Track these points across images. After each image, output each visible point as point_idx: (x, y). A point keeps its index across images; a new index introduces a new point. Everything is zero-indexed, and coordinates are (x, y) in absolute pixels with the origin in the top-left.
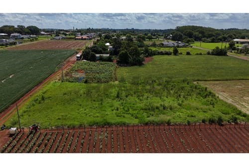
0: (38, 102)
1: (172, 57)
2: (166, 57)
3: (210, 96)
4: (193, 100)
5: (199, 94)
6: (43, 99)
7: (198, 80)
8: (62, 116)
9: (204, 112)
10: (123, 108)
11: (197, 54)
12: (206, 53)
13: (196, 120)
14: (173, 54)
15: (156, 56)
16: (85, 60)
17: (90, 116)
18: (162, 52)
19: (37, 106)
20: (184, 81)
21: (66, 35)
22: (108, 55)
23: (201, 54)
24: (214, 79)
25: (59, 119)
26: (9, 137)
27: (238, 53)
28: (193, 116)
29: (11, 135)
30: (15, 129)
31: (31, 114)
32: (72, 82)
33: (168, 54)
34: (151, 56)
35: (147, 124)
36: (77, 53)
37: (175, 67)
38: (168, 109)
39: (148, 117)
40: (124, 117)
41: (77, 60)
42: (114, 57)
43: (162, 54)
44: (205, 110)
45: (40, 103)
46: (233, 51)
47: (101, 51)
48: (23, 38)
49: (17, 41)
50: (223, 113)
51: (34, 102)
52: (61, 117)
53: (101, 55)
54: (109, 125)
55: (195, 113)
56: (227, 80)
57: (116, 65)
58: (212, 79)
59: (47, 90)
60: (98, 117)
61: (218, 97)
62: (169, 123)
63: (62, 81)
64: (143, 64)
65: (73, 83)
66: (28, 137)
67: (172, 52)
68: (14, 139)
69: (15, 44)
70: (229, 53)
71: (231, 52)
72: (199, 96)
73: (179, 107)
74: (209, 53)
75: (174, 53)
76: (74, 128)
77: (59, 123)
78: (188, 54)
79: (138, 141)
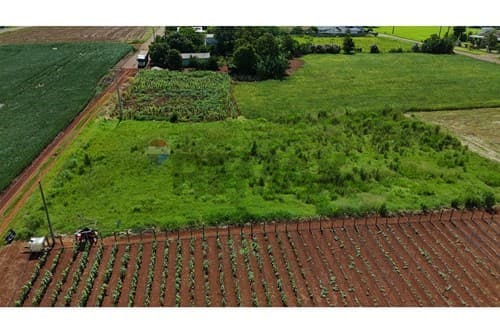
0: (76, 170)
1: (342, 58)
2: (330, 58)
3: (450, 146)
4: (417, 155)
5: (426, 141)
6: (88, 162)
7: (412, 110)
8: (143, 203)
9: (449, 182)
10: (274, 181)
11: (393, 51)
12: (410, 47)
13: (438, 201)
14: (342, 51)
15: (309, 56)
16: (157, 68)
17: (205, 201)
18: (319, 47)
19: (79, 181)
20: (384, 113)
22: (207, 55)
23: (400, 51)
24: (444, 106)
25: (137, 210)
26: (30, 259)
27: (475, 48)
28: (429, 194)
29: (34, 255)
30: (41, 240)
31: (68, 200)
32: (143, 119)
33: (332, 51)
34: (297, 56)
35: (335, 215)
36: (135, 51)
37: (356, 82)
38: (373, 179)
39: (334, 199)
40: (281, 200)
41: (139, 67)
42: (221, 60)
43: (319, 50)
44: (451, 179)
45: (82, 172)
46: (463, 44)
47: (190, 45)
50: (490, 185)
51: (68, 171)
52: (139, 206)
53: (193, 55)
54: (254, 220)
55: (431, 186)
56: (471, 108)
57: (230, 79)
58: (440, 106)
59: (91, 141)
60: (223, 202)
61: (466, 147)
63: (120, 119)
64: (287, 75)
65: (146, 123)
66: (75, 258)
67: (342, 46)
68: (43, 265)
70: (456, 49)
71: (460, 46)
72: (425, 146)
73: (393, 172)
74: (416, 49)
75: (344, 49)
76: (176, 231)
77: (141, 220)
78: (374, 50)
79: (328, 256)
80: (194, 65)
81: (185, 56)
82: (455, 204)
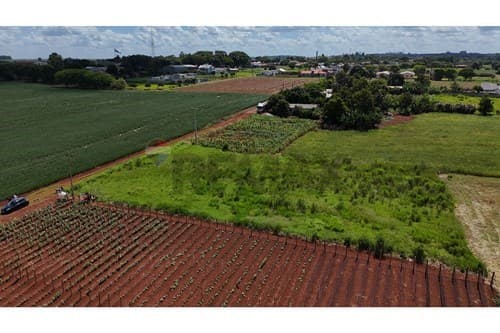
6: (138, 164)
8: (138, 190)
13: (336, 237)
14: (477, 112)
15: (431, 114)
16: (268, 114)
18: (448, 106)
21: (292, 66)
22: (314, 106)
28: (336, 230)
32: (206, 146)
33: (463, 110)
35: (239, 224)
38: (308, 212)
39: (256, 215)
40: (218, 208)
43: (448, 109)
48: (213, 73)
49: (199, 78)
52: (133, 191)
53: (298, 105)
60: (181, 200)
62: (276, 231)
64: (376, 128)
65: (205, 148)
67: (477, 106)
69: (193, 81)
73: (333, 210)
75: (480, 110)
77: (124, 198)
80: (298, 113)
81: (292, 106)
82: (348, 242)
